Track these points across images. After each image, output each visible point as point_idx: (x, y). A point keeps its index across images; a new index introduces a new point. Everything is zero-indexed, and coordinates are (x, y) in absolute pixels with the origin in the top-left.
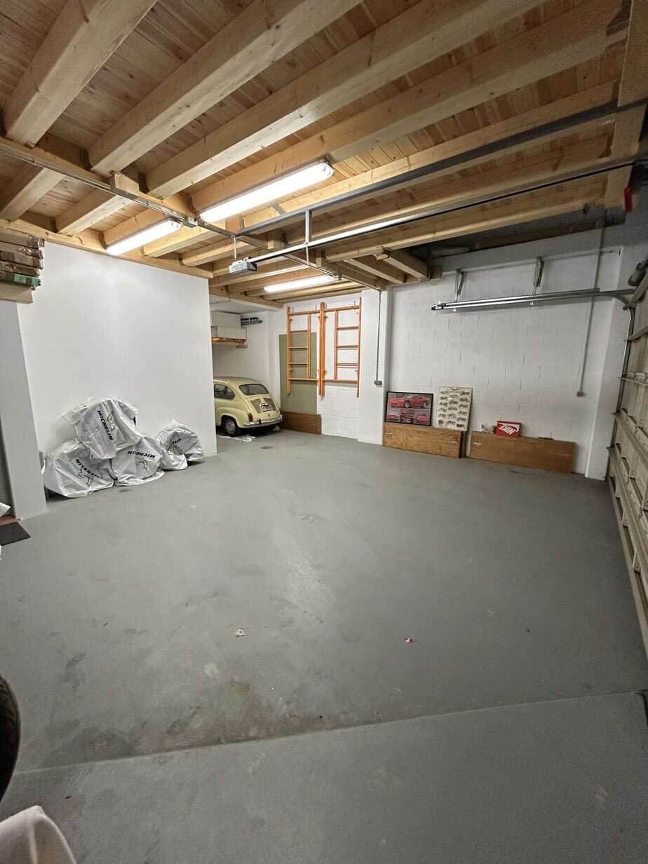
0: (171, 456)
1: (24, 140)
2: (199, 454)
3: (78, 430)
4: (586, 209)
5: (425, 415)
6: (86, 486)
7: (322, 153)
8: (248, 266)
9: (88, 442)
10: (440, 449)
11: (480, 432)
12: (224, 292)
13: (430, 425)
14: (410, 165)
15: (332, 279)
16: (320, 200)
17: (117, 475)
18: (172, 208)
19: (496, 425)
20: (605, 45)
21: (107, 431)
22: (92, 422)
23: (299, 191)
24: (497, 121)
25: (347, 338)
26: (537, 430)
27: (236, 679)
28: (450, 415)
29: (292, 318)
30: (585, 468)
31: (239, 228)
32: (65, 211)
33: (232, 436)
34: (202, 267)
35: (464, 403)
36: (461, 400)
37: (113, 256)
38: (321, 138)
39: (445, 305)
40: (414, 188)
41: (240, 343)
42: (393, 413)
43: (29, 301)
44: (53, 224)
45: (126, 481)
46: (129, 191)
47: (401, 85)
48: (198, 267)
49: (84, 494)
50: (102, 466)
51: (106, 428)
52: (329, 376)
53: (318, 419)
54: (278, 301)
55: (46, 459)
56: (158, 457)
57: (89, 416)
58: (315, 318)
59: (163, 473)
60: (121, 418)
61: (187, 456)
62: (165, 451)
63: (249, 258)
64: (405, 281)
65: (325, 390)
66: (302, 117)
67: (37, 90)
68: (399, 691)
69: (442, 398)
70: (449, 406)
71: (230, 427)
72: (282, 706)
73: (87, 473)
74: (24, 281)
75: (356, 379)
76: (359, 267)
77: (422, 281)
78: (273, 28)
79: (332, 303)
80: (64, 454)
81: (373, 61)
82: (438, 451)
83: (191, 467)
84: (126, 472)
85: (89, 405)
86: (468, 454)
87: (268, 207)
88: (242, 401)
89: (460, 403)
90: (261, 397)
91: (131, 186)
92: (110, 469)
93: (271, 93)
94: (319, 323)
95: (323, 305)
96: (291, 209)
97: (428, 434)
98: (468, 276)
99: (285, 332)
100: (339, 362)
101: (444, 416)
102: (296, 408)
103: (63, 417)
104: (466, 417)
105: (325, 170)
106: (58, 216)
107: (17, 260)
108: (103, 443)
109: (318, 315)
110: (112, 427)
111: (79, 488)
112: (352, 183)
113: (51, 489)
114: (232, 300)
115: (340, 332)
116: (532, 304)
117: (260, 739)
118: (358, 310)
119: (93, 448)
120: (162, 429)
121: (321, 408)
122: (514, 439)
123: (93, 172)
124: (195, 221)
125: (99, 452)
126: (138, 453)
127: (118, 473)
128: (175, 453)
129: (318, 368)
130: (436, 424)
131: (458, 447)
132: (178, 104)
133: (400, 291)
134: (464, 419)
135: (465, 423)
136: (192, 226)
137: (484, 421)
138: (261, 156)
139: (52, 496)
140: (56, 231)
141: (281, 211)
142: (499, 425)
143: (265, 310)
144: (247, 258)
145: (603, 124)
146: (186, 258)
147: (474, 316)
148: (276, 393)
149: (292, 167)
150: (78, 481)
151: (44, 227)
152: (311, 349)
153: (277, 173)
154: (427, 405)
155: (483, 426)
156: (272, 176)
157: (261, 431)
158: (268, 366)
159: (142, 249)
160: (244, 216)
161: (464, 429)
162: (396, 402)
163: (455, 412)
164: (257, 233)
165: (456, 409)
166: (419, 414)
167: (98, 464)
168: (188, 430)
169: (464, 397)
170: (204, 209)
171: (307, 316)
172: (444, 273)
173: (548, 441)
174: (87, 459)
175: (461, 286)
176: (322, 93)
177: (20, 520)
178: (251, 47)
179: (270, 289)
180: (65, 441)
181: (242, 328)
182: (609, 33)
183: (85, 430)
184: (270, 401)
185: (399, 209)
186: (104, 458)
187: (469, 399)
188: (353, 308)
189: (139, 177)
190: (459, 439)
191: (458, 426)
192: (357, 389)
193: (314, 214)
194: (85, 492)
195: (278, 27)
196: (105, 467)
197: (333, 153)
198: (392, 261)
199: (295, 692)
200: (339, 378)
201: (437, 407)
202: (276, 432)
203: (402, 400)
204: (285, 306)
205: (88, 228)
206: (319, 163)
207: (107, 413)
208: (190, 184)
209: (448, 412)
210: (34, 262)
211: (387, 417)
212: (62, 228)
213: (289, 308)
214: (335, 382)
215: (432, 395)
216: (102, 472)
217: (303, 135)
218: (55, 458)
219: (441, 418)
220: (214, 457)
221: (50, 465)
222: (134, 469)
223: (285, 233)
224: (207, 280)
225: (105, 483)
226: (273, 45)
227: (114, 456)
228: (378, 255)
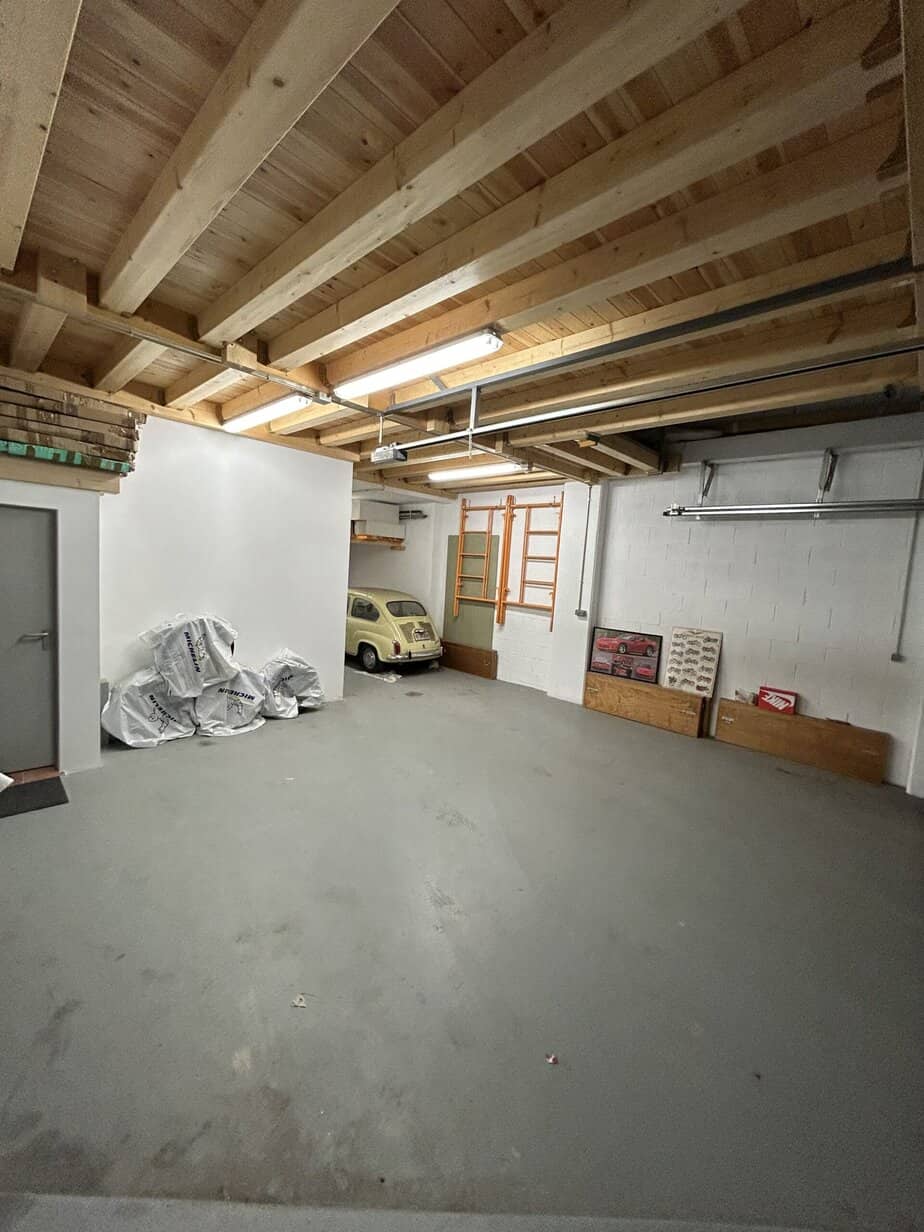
0: (277, 699)
1: (120, 309)
2: (316, 698)
3: (157, 655)
4: (889, 391)
5: (649, 667)
6: (156, 732)
7: (487, 321)
8: (395, 455)
9: (168, 674)
10: (669, 720)
11: (732, 701)
12: (378, 478)
13: (657, 682)
14: (613, 334)
15: (519, 468)
16: (493, 374)
17: (200, 721)
18: (300, 382)
19: (758, 693)
20: (878, 193)
21: (195, 660)
22: (176, 649)
23: (467, 363)
24: (734, 281)
25: (541, 546)
26: (824, 707)
27: (274, 1085)
28: (688, 671)
29: (468, 513)
30: (906, 780)
31: (388, 403)
32: (176, 381)
33: (370, 671)
34: (345, 447)
35: (709, 655)
36: (705, 649)
37: (233, 434)
38: (487, 303)
39: (684, 510)
40: (626, 361)
41: (397, 543)
42: (602, 659)
43: (116, 491)
44: (161, 395)
45: (211, 730)
46: (244, 364)
47: (589, 243)
48: (339, 447)
49: (153, 743)
50: (182, 705)
51: (193, 655)
52: (512, 598)
53: (492, 657)
54: (449, 491)
55: (112, 692)
56: (259, 698)
57: (172, 637)
58: (498, 514)
59: (264, 721)
60: (215, 643)
61: (300, 700)
62: (269, 691)
63: (398, 444)
64: (626, 473)
65: (506, 617)
66: (453, 282)
67: (130, 258)
68: (517, 1155)
69: (676, 644)
70: (685, 656)
71: (369, 659)
72: (328, 1148)
73: (161, 715)
74: (112, 468)
75: (550, 605)
76: (557, 454)
77: (651, 474)
78: (404, 188)
79: (523, 497)
80: (133, 686)
81: (541, 219)
82: (667, 724)
83: (304, 716)
84: (213, 717)
85: (175, 625)
86: (713, 732)
87: (427, 379)
88: (387, 624)
89: (702, 654)
90: (415, 620)
91: (247, 358)
92: (192, 712)
93: (416, 254)
94: (503, 522)
95: (511, 499)
96: (455, 384)
97: (653, 697)
98: (721, 469)
99: (457, 532)
100: (527, 579)
101: (678, 671)
102: (461, 638)
103: (141, 638)
104: (712, 676)
105: (490, 342)
106: (168, 387)
107: (107, 442)
108: (186, 676)
109: (503, 512)
110: (202, 655)
111: (147, 734)
112: (536, 354)
113: (112, 732)
114: (387, 487)
115: (531, 537)
116: (818, 516)
117: (281, 1203)
118: (558, 509)
119: (173, 681)
120: (270, 659)
121: (499, 641)
122: (788, 717)
123: (203, 343)
124: (328, 396)
125: (180, 689)
126: (232, 692)
127: (202, 717)
128: (283, 694)
129: (498, 585)
130: (665, 682)
131: (696, 721)
132: (296, 271)
133: (621, 485)
134: (708, 680)
135: (710, 686)
136: (324, 403)
137: (738, 685)
138: (411, 322)
139: (111, 743)
140: (163, 403)
141: (442, 386)
142: (763, 694)
143: (433, 501)
144: (394, 444)
145: (894, 285)
146: (324, 435)
147: (729, 528)
148: (437, 616)
149: (451, 336)
150: (148, 725)
151: (150, 399)
152: (490, 558)
153: (430, 344)
154: (653, 651)
155: (737, 693)
156: (423, 346)
157: (410, 668)
158: (430, 578)
159: (268, 425)
160: (397, 390)
161: (707, 694)
162: (606, 643)
163: (695, 667)
164: (412, 411)
165: (695, 662)
166: (639, 664)
167: (178, 703)
168: (304, 664)
169: (709, 645)
170: (340, 383)
171: (487, 512)
172: (684, 465)
173: (843, 727)
174: (163, 695)
175: (709, 483)
176: (478, 257)
177: (63, 773)
178: (380, 208)
179: (436, 477)
180: (137, 671)
181: (400, 523)
182: (881, 178)
183: (165, 657)
184: (427, 626)
185: (604, 386)
186: (187, 696)
187: (717, 649)
188: (550, 505)
189: (259, 347)
190: (699, 710)
191: (699, 688)
192: (549, 619)
193: (484, 391)
194: (155, 741)
195: (410, 188)
196: (186, 708)
197: (502, 322)
198: (601, 448)
199: (353, 1124)
200: (526, 602)
201: (666, 656)
202: (433, 670)
203: (615, 641)
204: (460, 497)
205: (204, 400)
206: (483, 333)
207: (196, 636)
208: (320, 356)
209: (685, 666)
210: (127, 445)
211: (592, 665)
212: (171, 400)
213: (464, 500)
214: (521, 606)
215: (661, 637)
216: (182, 714)
217: (465, 298)
218: (124, 692)
219: (673, 674)
220: (338, 702)
221: (115, 701)
222: (224, 714)
223: (450, 412)
224: (352, 464)
225: (183, 731)
226: (406, 206)
227: (200, 694)
228: (582, 441)
